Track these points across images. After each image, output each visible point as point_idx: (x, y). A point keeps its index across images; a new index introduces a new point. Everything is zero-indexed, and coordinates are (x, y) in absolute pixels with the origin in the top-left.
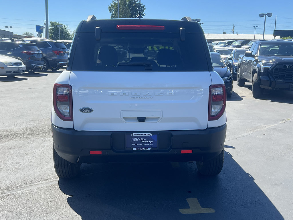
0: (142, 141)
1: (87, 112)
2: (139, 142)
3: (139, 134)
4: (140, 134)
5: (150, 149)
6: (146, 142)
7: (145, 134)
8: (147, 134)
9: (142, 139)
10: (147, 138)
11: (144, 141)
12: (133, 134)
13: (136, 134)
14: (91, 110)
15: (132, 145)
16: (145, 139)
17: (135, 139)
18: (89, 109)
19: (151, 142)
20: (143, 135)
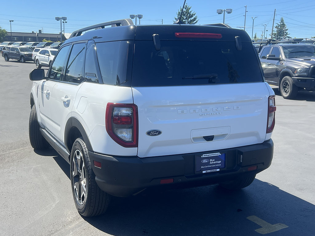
0: (211, 162)
1: (155, 135)
2: (208, 164)
3: (208, 154)
4: (210, 154)
5: (218, 170)
6: (215, 162)
7: (215, 154)
8: (216, 153)
9: (211, 160)
10: (216, 158)
11: (213, 161)
12: (203, 156)
13: (206, 155)
14: (160, 133)
15: (202, 167)
16: (214, 160)
17: (205, 161)
18: (157, 131)
19: (219, 163)
20: (213, 156)
